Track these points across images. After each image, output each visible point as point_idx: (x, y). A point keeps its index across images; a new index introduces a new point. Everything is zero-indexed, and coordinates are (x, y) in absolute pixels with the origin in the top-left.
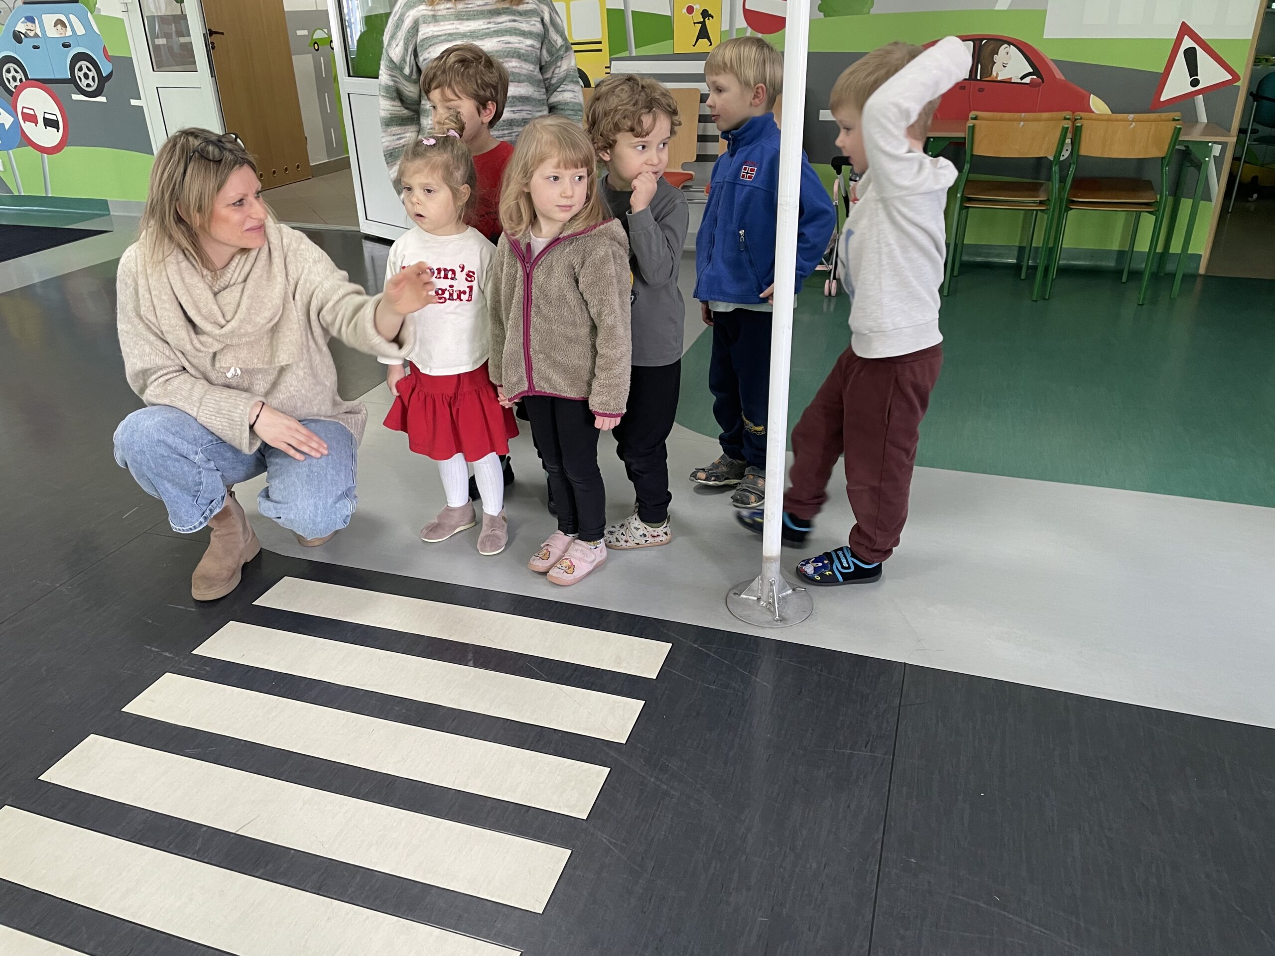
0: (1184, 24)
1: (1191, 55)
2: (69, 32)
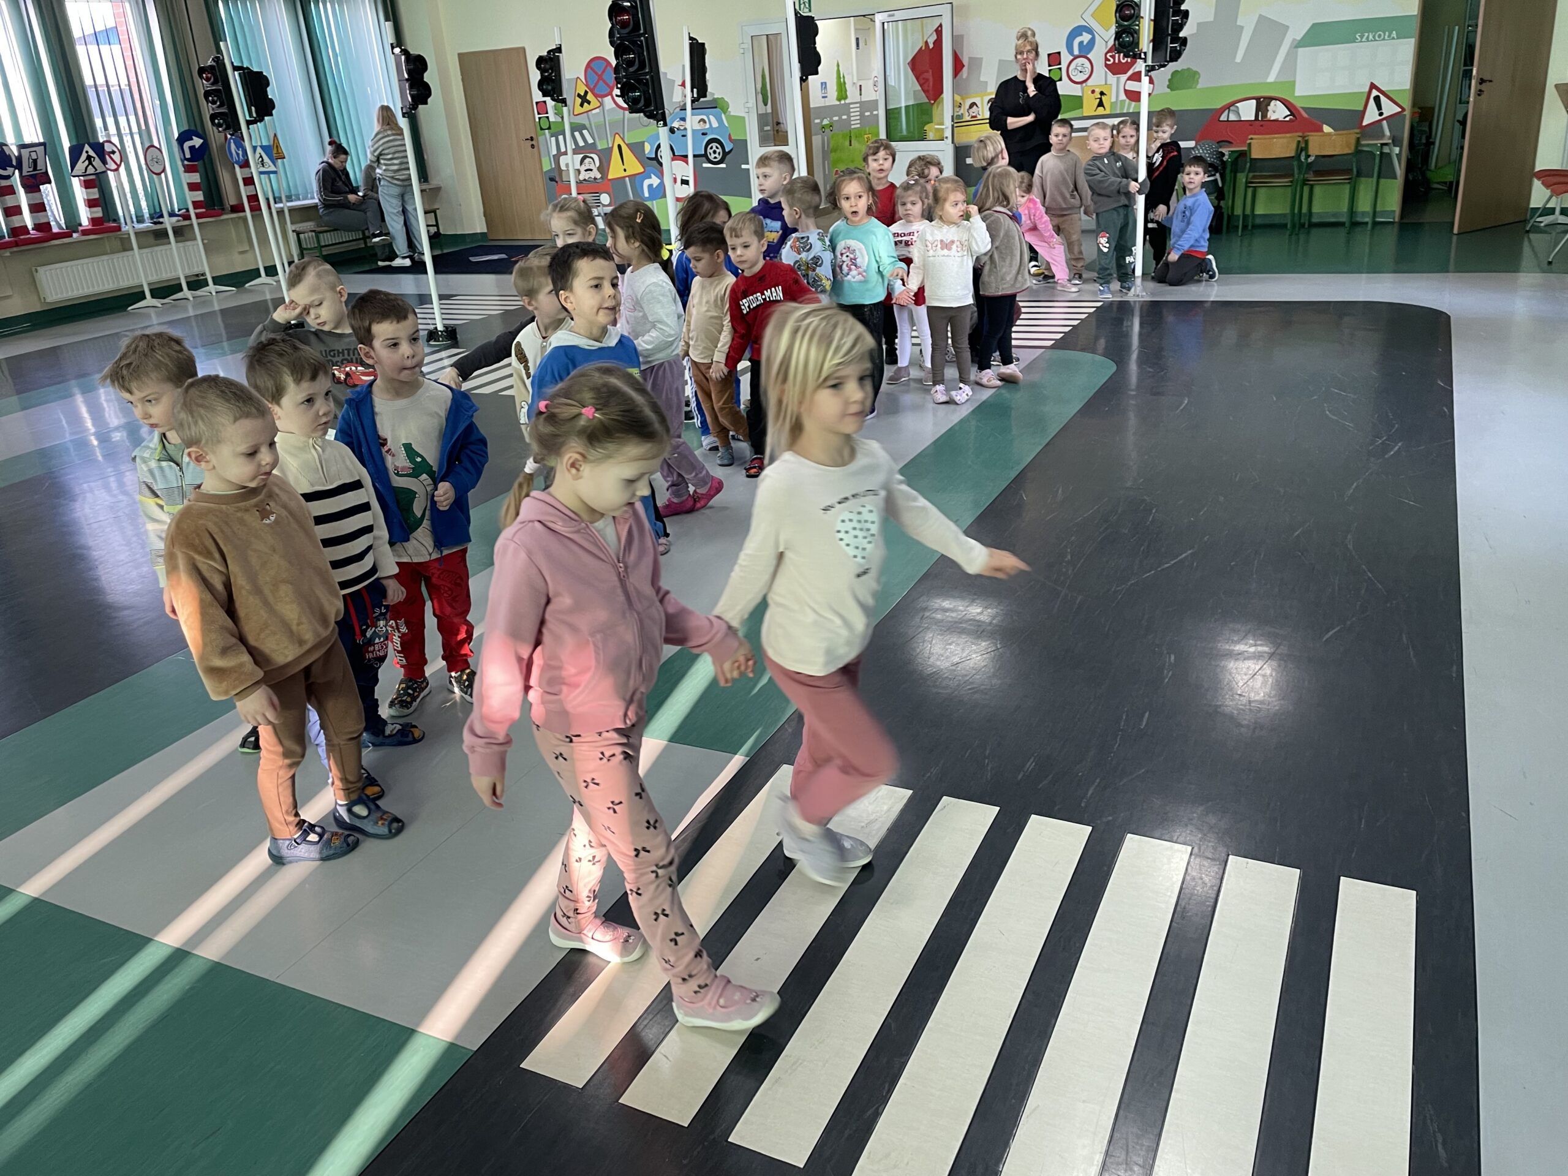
0: (1372, 83)
1: (1377, 99)
2: (708, 126)
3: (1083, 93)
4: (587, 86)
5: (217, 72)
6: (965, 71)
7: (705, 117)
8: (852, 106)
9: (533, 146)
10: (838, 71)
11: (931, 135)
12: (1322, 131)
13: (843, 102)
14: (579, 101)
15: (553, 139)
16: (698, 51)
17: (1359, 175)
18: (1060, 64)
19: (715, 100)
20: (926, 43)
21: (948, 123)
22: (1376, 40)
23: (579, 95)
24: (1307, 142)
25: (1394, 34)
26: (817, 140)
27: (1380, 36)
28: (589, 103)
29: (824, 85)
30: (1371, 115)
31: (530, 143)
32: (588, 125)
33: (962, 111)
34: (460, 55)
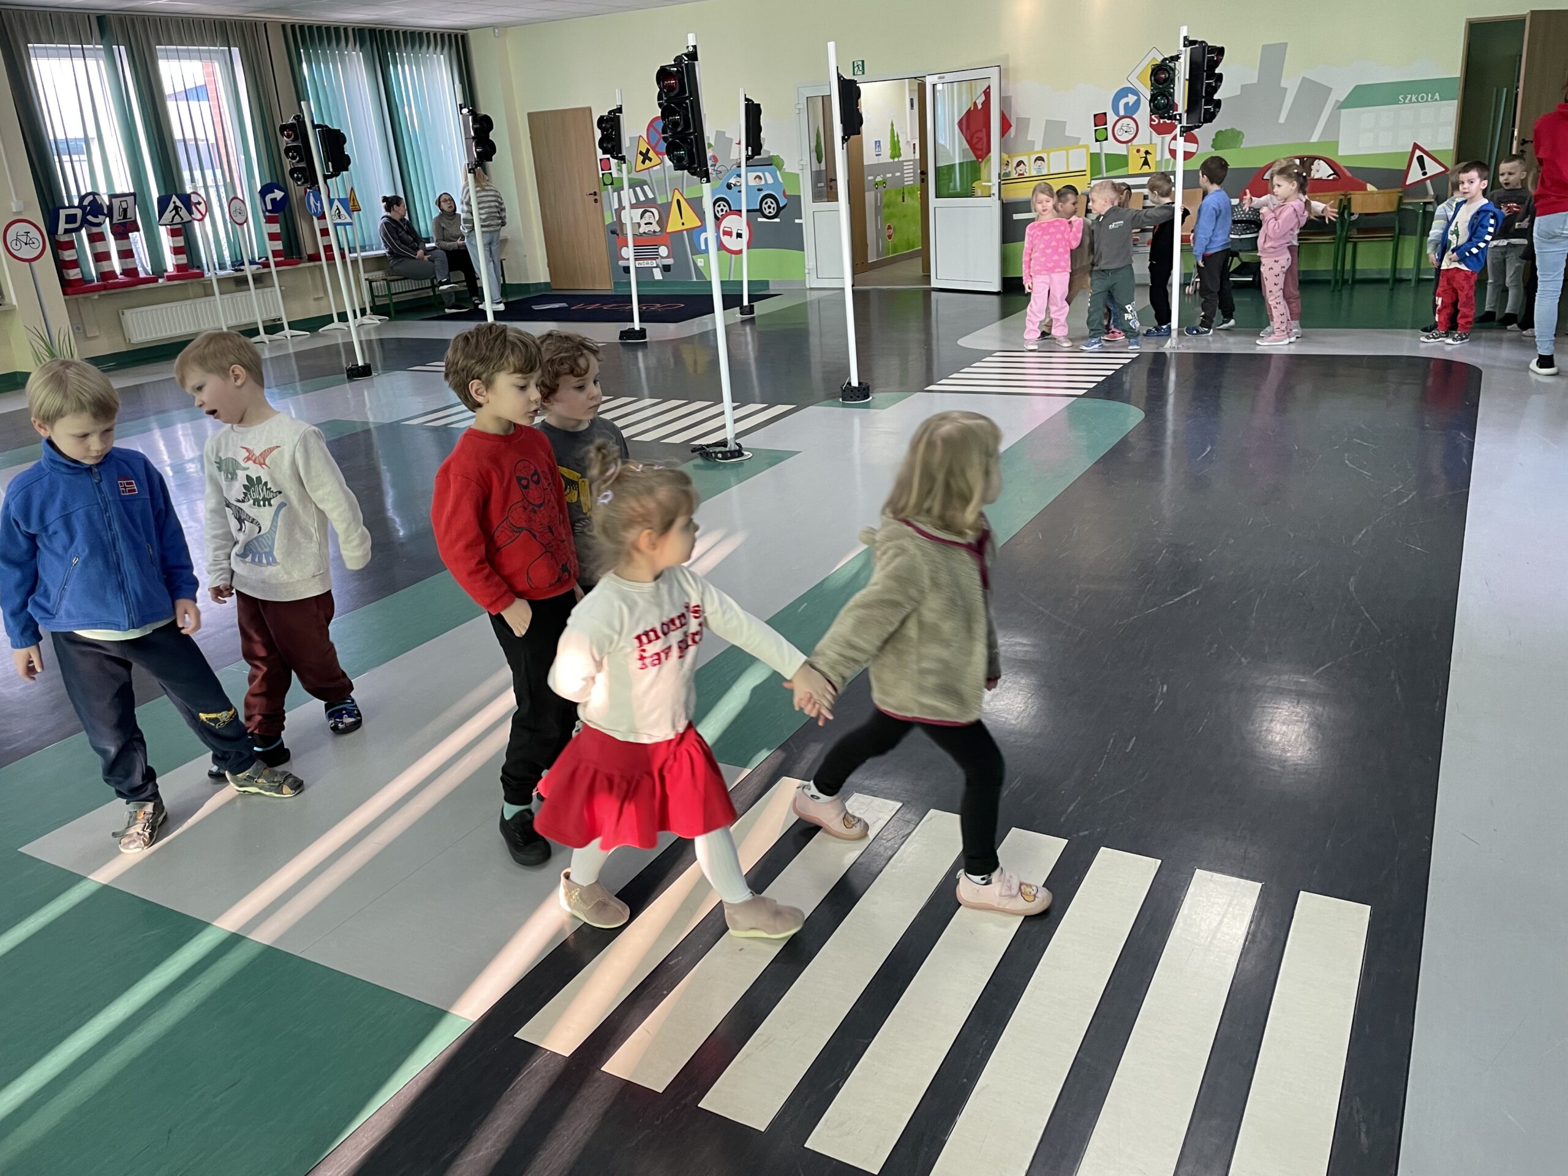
0: (1415, 144)
1: (1420, 160)
2: (763, 182)
3: (1128, 151)
4: (649, 143)
5: (297, 129)
6: (1013, 130)
7: (760, 174)
8: (905, 164)
9: (596, 201)
10: (892, 130)
11: (979, 192)
12: (1365, 189)
13: (896, 160)
14: (641, 158)
15: (616, 194)
16: (753, 112)
17: (1402, 231)
18: (1106, 124)
19: (771, 158)
20: (975, 103)
21: (995, 180)
22: (1418, 102)
23: (641, 153)
24: (1349, 200)
25: (1437, 96)
26: (870, 197)
27: (1422, 98)
28: (650, 160)
29: (878, 144)
30: (1415, 175)
31: (593, 198)
32: (649, 182)
33: (1009, 169)
34: (529, 114)
